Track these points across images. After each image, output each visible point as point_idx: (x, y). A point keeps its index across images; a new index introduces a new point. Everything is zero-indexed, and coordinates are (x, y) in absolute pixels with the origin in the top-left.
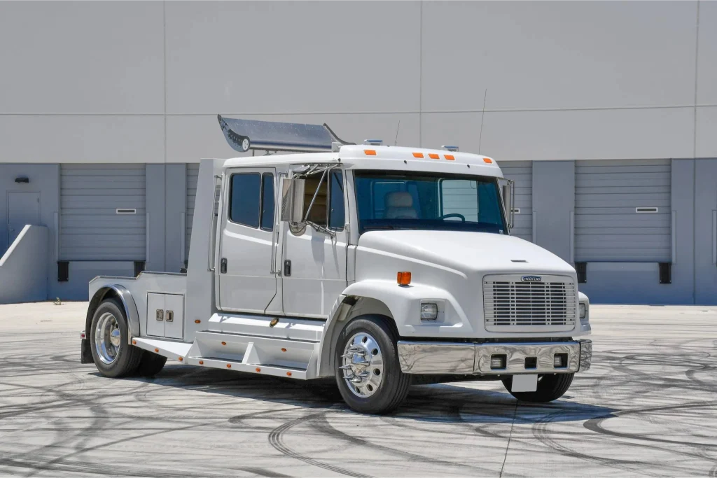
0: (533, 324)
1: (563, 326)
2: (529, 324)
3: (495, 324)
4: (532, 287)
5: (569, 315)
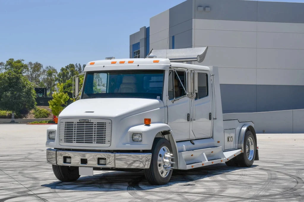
0: (85, 143)
1: (104, 144)
2: (83, 142)
3: (65, 142)
4: (86, 124)
5: (107, 139)
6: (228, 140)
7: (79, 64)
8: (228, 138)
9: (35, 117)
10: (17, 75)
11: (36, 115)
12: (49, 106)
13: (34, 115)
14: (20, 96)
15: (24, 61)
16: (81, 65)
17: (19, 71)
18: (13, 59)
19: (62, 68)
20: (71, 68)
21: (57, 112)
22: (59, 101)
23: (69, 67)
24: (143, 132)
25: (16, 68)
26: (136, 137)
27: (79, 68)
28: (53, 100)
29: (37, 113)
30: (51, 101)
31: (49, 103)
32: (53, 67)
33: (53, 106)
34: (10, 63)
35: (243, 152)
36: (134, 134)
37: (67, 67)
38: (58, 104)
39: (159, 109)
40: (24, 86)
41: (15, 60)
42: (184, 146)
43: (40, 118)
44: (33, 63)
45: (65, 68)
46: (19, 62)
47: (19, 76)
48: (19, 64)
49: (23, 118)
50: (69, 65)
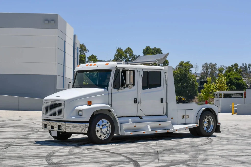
1: (61, 117)
3: (45, 115)
5: (62, 114)
6: (183, 117)
7: (245, 63)
8: (183, 116)
9: (198, 101)
10: (185, 72)
11: (199, 100)
12: (201, 93)
13: (198, 100)
14: (187, 87)
15: (190, 62)
16: (246, 64)
17: (187, 69)
18: (183, 62)
19: (229, 66)
20: (235, 66)
21: (207, 98)
22: (208, 90)
23: (234, 65)
24: (83, 109)
25: (185, 67)
26: (80, 113)
27: (245, 66)
28: (204, 89)
29: (200, 99)
30: (202, 90)
31: (201, 91)
32: (226, 66)
33: (203, 93)
34: (182, 64)
35: (199, 126)
36: (80, 111)
37: (232, 66)
38: (207, 92)
39: (103, 95)
40: (190, 80)
41: (185, 62)
42: (130, 119)
43: (202, 102)
44: (208, 63)
45: (231, 66)
46: (187, 63)
47: (187, 72)
48: (187, 65)
49: (190, 101)
50: (234, 64)
